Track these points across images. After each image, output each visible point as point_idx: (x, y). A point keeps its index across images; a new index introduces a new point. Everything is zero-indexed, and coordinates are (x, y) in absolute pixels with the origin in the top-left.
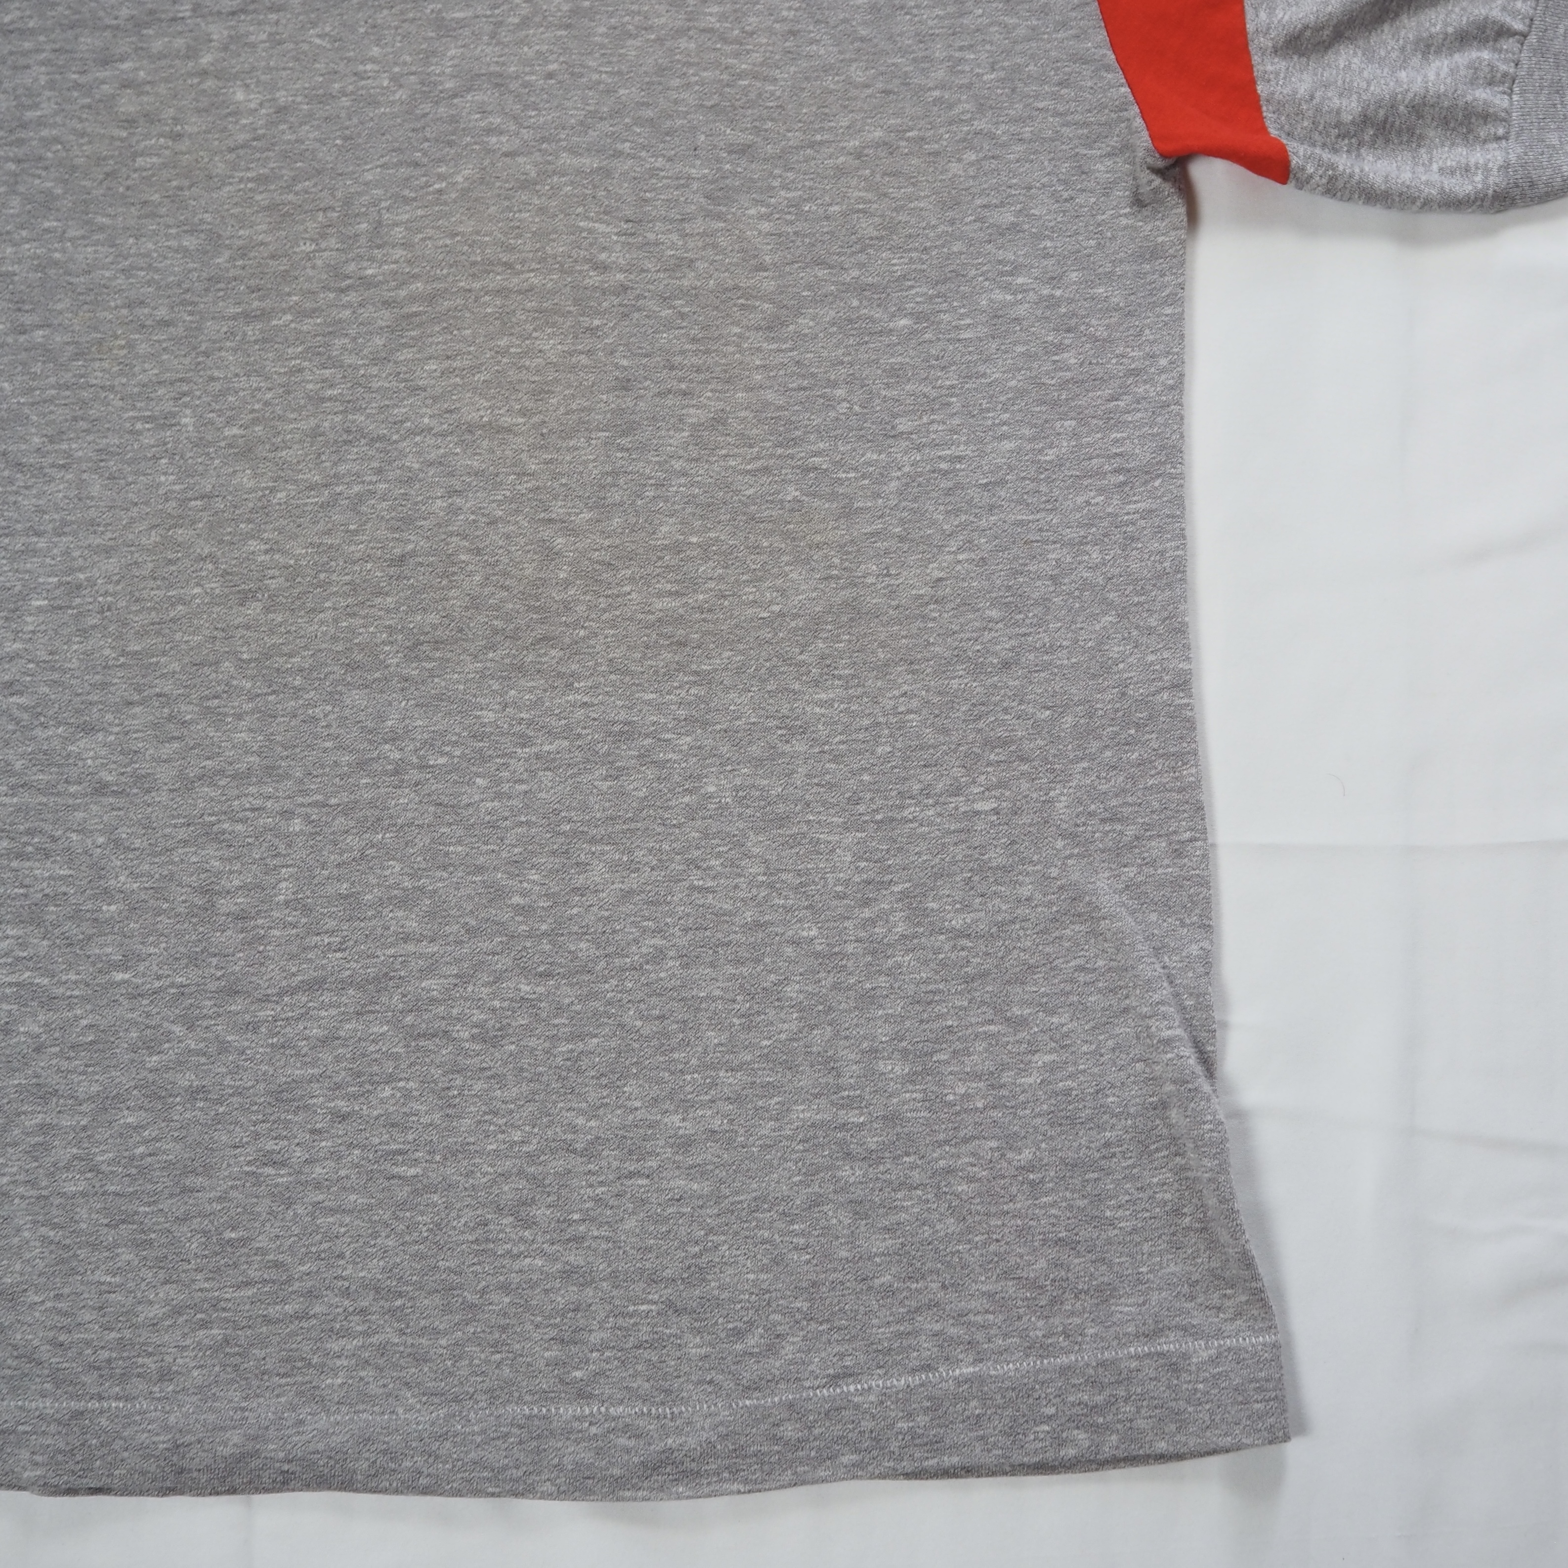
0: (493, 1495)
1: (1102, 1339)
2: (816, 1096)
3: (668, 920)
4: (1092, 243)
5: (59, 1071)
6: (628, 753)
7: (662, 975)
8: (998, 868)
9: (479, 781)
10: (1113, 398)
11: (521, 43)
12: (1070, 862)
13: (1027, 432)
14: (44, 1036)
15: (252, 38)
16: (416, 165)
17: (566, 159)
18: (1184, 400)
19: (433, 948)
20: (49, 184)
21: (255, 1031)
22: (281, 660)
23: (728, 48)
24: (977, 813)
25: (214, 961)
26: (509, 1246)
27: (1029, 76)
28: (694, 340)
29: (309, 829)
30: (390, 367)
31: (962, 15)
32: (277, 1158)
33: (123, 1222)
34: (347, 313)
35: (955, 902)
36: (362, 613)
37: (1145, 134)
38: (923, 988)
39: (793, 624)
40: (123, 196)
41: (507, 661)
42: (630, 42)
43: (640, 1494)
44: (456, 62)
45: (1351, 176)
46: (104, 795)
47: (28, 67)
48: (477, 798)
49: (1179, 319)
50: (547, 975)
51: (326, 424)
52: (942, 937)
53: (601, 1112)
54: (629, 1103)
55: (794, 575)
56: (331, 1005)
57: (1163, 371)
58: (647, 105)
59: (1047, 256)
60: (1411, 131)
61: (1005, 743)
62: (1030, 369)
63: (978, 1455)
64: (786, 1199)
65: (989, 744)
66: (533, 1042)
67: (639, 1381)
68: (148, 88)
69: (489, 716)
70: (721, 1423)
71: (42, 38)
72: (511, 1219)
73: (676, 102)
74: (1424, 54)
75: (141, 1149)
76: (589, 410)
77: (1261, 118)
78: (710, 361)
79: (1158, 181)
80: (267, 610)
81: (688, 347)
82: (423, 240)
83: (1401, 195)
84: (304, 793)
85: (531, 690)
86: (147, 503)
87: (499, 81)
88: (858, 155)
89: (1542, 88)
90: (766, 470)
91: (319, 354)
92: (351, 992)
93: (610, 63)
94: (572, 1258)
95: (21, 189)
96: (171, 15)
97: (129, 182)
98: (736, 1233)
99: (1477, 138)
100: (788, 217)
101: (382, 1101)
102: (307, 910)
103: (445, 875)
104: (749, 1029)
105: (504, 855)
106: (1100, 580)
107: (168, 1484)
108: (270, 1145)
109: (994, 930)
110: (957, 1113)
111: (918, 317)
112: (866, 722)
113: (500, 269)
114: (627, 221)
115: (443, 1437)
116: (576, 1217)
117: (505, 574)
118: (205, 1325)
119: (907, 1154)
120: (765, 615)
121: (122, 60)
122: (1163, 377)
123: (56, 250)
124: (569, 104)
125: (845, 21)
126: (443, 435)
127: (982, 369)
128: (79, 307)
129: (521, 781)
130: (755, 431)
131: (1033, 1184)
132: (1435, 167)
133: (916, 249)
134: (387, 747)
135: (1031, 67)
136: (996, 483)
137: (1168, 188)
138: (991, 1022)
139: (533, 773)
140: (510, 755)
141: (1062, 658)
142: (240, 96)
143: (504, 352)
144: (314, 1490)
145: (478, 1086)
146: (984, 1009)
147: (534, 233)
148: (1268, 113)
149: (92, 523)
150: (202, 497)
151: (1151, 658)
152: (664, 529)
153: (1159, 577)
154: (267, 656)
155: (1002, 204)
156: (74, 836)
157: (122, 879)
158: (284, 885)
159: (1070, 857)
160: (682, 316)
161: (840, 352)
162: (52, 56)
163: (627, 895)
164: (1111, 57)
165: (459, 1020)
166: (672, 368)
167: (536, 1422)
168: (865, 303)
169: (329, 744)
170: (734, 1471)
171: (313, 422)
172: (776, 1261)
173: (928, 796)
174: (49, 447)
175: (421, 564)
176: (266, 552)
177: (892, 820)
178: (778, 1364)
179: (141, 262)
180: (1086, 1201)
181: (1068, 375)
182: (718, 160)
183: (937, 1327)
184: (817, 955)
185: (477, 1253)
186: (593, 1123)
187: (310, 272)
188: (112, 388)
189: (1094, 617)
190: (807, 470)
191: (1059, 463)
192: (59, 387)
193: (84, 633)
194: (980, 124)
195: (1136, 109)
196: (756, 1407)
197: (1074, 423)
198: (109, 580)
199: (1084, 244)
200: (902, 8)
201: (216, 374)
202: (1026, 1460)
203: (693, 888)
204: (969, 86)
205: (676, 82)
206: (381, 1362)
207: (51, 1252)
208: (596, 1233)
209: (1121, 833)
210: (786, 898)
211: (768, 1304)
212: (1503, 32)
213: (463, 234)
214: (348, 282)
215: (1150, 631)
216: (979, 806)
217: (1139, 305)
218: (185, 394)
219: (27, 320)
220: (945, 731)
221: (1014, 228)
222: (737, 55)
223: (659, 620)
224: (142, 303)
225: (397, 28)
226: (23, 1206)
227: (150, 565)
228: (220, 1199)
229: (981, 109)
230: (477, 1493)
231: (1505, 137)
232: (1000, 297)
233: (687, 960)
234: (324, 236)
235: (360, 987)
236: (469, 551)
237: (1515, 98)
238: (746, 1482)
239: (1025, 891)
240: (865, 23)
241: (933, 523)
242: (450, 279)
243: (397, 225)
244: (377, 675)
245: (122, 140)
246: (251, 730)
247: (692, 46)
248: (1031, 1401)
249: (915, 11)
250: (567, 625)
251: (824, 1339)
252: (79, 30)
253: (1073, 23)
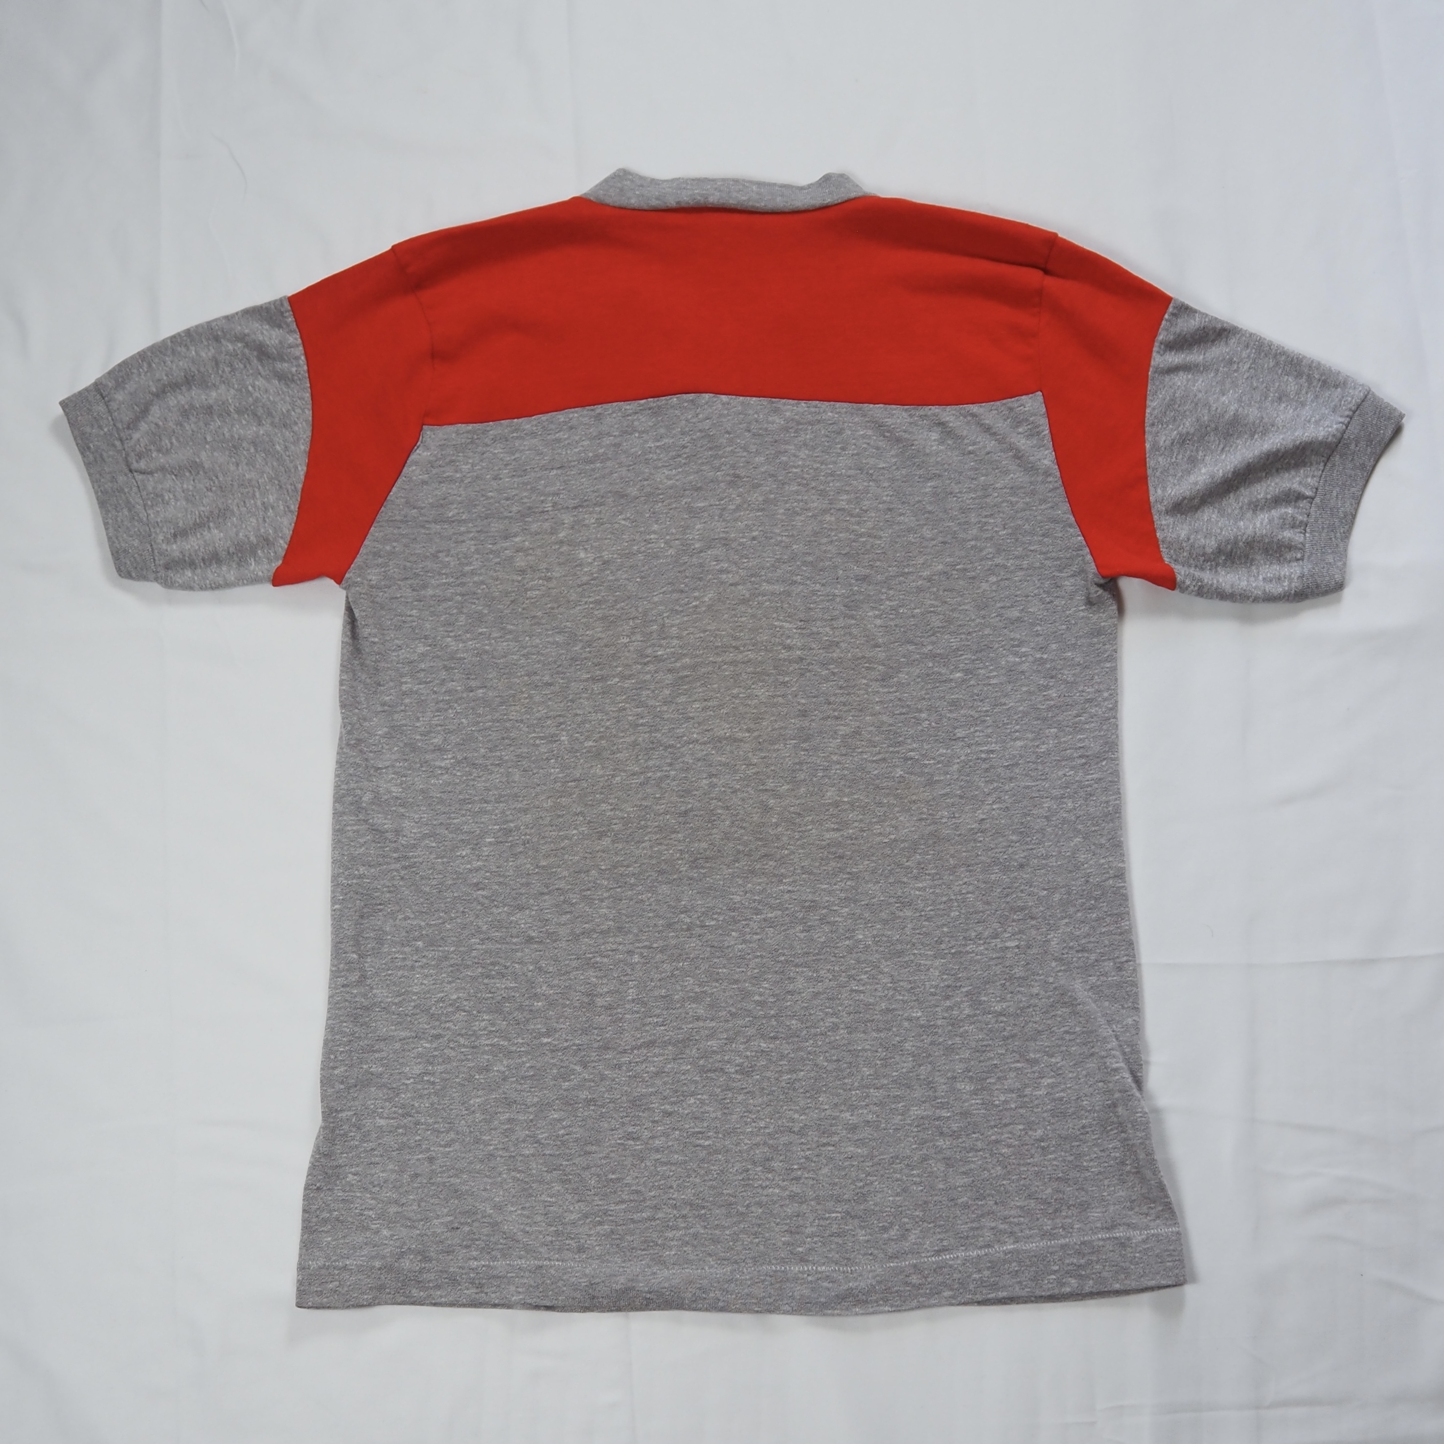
0: (757, 1312)
1: (1083, 1230)
2: (923, 1102)
3: (840, 1008)
4: (1064, 627)
5: (516, 1090)
6: (814, 917)
7: (837, 1038)
8: (1020, 978)
9: (734, 934)
10: (1077, 716)
11: (736, 520)
12: (1060, 974)
13: (1030, 736)
14: (507, 1073)
15: (587, 522)
16: (682, 591)
17: (765, 587)
18: (1118, 715)
19: (713, 1024)
20: (480, 608)
21: (620, 1068)
22: (623, 869)
23: (853, 520)
24: (1007, 948)
25: (596, 1031)
26: (760, 1182)
27: (1025, 532)
28: (841, 688)
29: (643, 960)
30: (673, 707)
31: (986, 497)
32: (635, 1136)
33: (555, 1170)
34: (648, 677)
35: (996, 997)
36: (665, 843)
37: (1093, 565)
38: (980, 1043)
39: (902, 845)
40: (521, 614)
41: (746, 868)
42: (798, 518)
43: (836, 1312)
44: (701, 532)
45: (1212, 585)
46: (532, 943)
47: (463, 541)
48: (733, 943)
49: (1114, 670)
50: (775, 1038)
51: (640, 739)
52: (990, 1016)
53: (807, 1111)
54: (822, 1107)
55: (901, 818)
56: (661, 1055)
57: (1105, 700)
58: (809, 554)
59: (1038, 635)
60: (1247, 557)
61: (1022, 909)
62: (1030, 700)
63: (1018, 1291)
64: (908, 1157)
65: (1013, 910)
66: (769, 1074)
67: (833, 1253)
68: (531, 552)
69: (737, 898)
70: (878, 1275)
71: (470, 525)
72: (761, 1168)
73: (825, 552)
74: (1254, 511)
75: (561, 1132)
76: (786, 728)
77: (1160, 552)
78: (850, 699)
79: (1101, 591)
80: (613, 842)
81: (837, 691)
82: (688, 634)
83: (1240, 595)
84: (639, 941)
85: (759, 884)
86: (544, 784)
87: (726, 543)
88: (929, 579)
89: (1323, 528)
90: (884, 759)
91: (634, 700)
92: (670, 1048)
93: (787, 530)
94: (794, 1189)
95: (465, 611)
96: (541, 510)
97: (524, 606)
98: (882, 1176)
99: (1285, 559)
100: (891, 616)
101: (689, 1105)
102: (644, 1004)
103: (717, 985)
104: (886, 1066)
105: (749, 973)
106: (1073, 818)
107: (587, 1305)
108: (631, 1129)
109: (1018, 1012)
110: (1001, 1111)
111: (967, 672)
112: (944, 899)
113: (732, 650)
114: (801, 621)
115: (730, 1281)
116: (796, 1167)
117: (742, 820)
118: (600, 1223)
119: (974, 1133)
120: (886, 841)
121: (515, 536)
122: (1106, 703)
123: (486, 645)
124: (765, 555)
125: (919, 502)
126: (705, 743)
127: (1003, 700)
128: (501, 676)
129: (757, 934)
130: (877, 738)
131: (1043, 1148)
132: (1261, 577)
133: (964, 633)
134: (683, 916)
135: (1026, 526)
136: (1013, 765)
137: (1106, 595)
138: (1018, 1062)
139: (763, 929)
140: (750, 920)
141: (1052, 862)
142: (582, 555)
143: (736, 697)
144: (662, 1310)
145: (741, 1097)
146: (1014, 1054)
147: (750, 629)
148: (1163, 549)
149: (516, 795)
150: (574, 781)
151: (1103, 861)
152: (829, 794)
153: (1106, 816)
154: (615, 867)
155: (1012, 606)
156: (517, 966)
157: (544, 988)
158: (631, 991)
159: (1058, 971)
160: (834, 674)
161: (923, 692)
162: (476, 535)
163: (816, 995)
164: (1072, 519)
165: (729, 1062)
166: (830, 703)
167: (779, 1274)
168: (936, 664)
169: (651, 915)
170: (886, 1300)
171: (633, 738)
172: (904, 1190)
173: (980, 939)
174: (489, 755)
175: (697, 816)
176: (611, 810)
177: (960, 952)
178: (907, 1245)
179: (534, 650)
180: (1073, 1157)
181: (1052, 703)
182: (851, 585)
183: (993, 1225)
184: (922, 1026)
185: (744, 1186)
186: (802, 1117)
187: (627, 654)
188: (522, 721)
189: (1070, 839)
190: (907, 759)
191: (1048, 753)
192: (493, 721)
193: (515, 856)
194: (998, 560)
195: (1087, 550)
196: (897, 1267)
197: (1056, 730)
198: (527, 827)
199: (1060, 628)
200: (951, 493)
201: (578, 712)
202: (1043, 1294)
203: (852, 991)
204: (991, 538)
205: (825, 540)
206: (695, 1243)
207: (519, 1185)
208: (807, 1176)
209: (1088, 958)
210: (904, 995)
211: (901, 1213)
212: (1300, 497)
213: (710, 631)
214: (648, 659)
215: (1102, 846)
216: (1008, 944)
217: (1092, 662)
218: (561, 724)
219: (473, 684)
220: (988, 903)
221: (1019, 620)
222: (859, 523)
223: (828, 844)
224: (536, 673)
225: (666, 513)
226: (502, 1161)
227: (549, 819)
228: (605, 1158)
229: (999, 551)
230: (750, 1311)
231: (1302, 559)
232: (1012, 659)
233: (851, 1030)
234: (633, 633)
235: (674, 1045)
236: (722, 808)
237: (1307, 535)
238: (892, 1306)
239: (1035, 990)
240: (931, 503)
241: (978, 788)
242: (704, 656)
243: (672, 626)
244: (675, 877)
245: (519, 582)
246: (609, 908)
247: (833, 519)
248: (1045, 1263)
249: (959, 495)
250: (778, 848)
251: (931, 1232)
252: (489, 520)
253: (1050, 500)
